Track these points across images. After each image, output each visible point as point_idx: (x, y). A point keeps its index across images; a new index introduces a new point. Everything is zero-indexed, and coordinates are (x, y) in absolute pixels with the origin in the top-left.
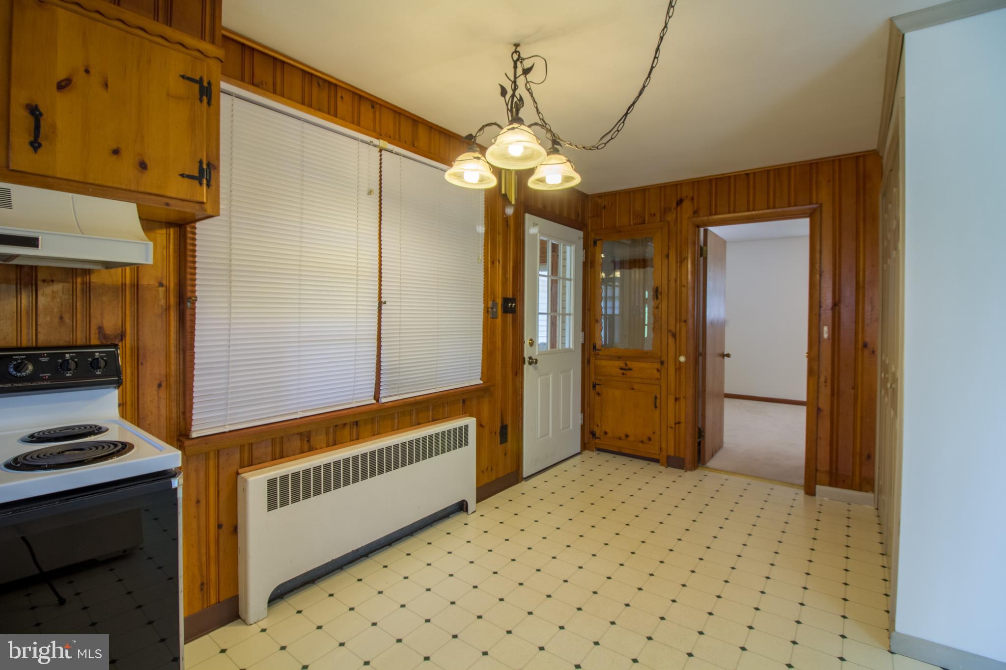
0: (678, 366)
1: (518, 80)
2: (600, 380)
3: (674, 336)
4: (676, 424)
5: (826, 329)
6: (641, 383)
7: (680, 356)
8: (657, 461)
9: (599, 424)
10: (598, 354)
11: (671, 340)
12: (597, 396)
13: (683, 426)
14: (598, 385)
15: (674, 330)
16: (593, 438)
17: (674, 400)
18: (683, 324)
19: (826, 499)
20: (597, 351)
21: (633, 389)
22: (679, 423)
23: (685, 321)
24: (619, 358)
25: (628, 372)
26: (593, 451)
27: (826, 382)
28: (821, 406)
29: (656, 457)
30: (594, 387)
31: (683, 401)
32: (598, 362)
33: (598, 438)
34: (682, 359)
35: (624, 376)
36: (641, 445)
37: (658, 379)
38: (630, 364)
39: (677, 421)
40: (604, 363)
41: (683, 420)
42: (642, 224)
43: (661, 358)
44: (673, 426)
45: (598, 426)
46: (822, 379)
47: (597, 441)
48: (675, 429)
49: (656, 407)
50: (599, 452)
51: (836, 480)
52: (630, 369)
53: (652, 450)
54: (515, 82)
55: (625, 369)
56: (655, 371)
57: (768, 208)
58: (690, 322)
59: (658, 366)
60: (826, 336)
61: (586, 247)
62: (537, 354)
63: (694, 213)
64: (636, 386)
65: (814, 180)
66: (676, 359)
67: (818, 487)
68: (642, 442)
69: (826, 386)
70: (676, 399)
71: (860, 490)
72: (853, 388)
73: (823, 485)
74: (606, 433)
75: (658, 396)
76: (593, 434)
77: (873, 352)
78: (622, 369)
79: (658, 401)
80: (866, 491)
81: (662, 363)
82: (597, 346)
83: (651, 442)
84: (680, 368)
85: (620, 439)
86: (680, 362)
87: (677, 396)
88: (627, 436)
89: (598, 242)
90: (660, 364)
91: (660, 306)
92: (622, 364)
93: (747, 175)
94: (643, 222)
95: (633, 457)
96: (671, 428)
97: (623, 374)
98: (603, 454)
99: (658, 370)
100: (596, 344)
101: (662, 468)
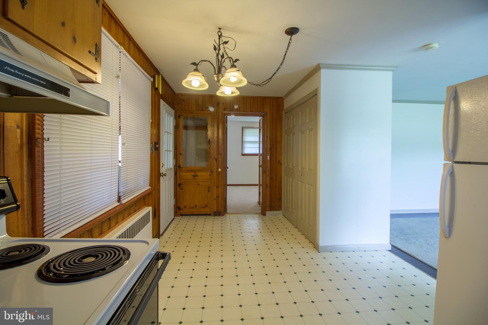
0: (218, 173)
1: (220, 45)
2: (183, 182)
3: (216, 160)
4: (217, 197)
5: (268, 156)
6: (202, 182)
7: (219, 169)
8: (210, 215)
9: (182, 203)
10: (181, 170)
11: (215, 162)
12: (181, 190)
13: (220, 198)
14: (181, 184)
15: (216, 158)
16: (179, 210)
17: (216, 187)
18: (220, 155)
19: (269, 216)
20: (181, 168)
21: (199, 185)
22: (218, 197)
23: (221, 154)
24: (192, 171)
25: (196, 177)
26: (179, 216)
27: (268, 175)
28: (267, 184)
29: (209, 213)
30: (179, 185)
31: (220, 187)
32: (181, 174)
33: (181, 210)
34: (220, 170)
35: (195, 179)
36: (203, 209)
37: (210, 179)
38: (197, 174)
39: (218, 196)
40: (184, 174)
41: (220, 195)
42: (202, 111)
43: (211, 170)
44: (216, 198)
45: (181, 204)
46: (267, 174)
47: (181, 211)
48: (217, 199)
49: (209, 191)
50: (182, 216)
51: (272, 209)
52: (197, 176)
53: (207, 210)
54: (219, 46)
55: (195, 176)
56: (209, 176)
57: (251, 112)
58: (222, 154)
59: (210, 173)
60: (268, 159)
61: (175, 118)
62: (164, 171)
63: (224, 109)
64: (200, 183)
65: (265, 104)
66: (217, 170)
67: (267, 212)
68: (203, 208)
69: (268, 176)
70: (217, 187)
71: (278, 210)
72: (276, 177)
73: (268, 211)
74: (185, 207)
75: (210, 187)
76: (179, 208)
77: (281, 164)
78: (193, 176)
79: (210, 189)
80: (280, 210)
81: (212, 172)
82: (181, 166)
83: (207, 207)
84: (219, 174)
85: (193, 208)
86: (219, 171)
87: (218, 186)
88: (196, 206)
89: (181, 116)
90: (211, 172)
91: (211, 148)
92: (193, 174)
93: (244, 97)
94: (203, 110)
95: (198, 215)
96: (215, 199)
97: (194, 178)
98: (184, 217)
99: (210, 175)
100: (180, 165)
101: (212, 217)
